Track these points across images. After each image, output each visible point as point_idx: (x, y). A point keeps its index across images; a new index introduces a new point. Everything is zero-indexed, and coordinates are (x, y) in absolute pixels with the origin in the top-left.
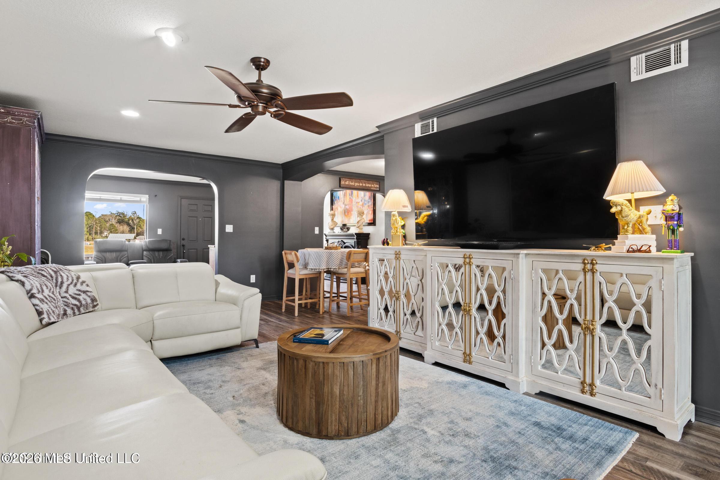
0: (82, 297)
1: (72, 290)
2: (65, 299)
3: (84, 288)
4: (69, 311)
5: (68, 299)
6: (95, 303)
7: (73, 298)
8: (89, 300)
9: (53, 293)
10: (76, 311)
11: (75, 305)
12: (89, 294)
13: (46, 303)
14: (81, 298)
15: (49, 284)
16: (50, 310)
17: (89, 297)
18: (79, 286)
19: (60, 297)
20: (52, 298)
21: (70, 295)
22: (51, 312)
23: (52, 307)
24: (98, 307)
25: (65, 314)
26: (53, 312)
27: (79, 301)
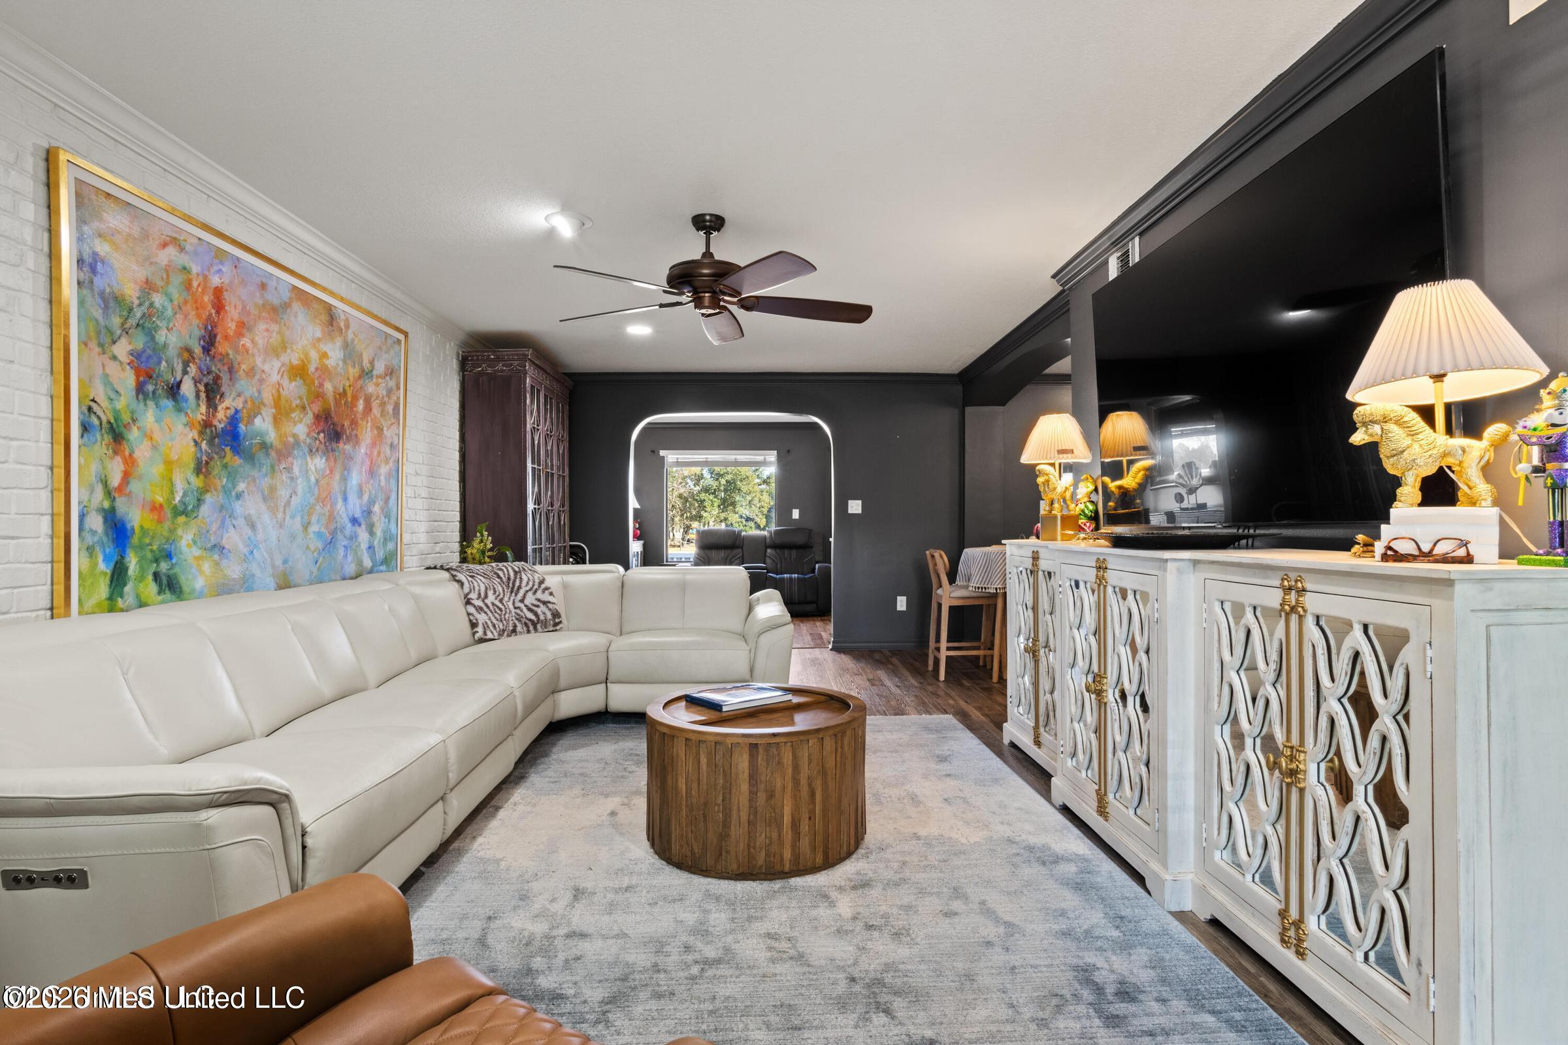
0: (541, 609)
1: (531, 599)
2: (518, 611)
3: (546, 597)
4: (519, 628)
5: (522, 611)
6: (557, 620)
7: (530, 610)
8: (549, 616)
9: (501, 601)
10: (531, 628)
11: (530, 620)
12: (550, 606)
13: (486, 613)
14: (539, 611)
15: (500, 589)
16: (489, 623)
17: (550, 610)
18: (539, 595)
19: (511, 607)
20: (498, 607)
21: (526, 606)
22: (490, 625)
23: (493, 618)
24: (560, 626)
25: (514, 631)
26: (494, 626)
27: (536, 614)
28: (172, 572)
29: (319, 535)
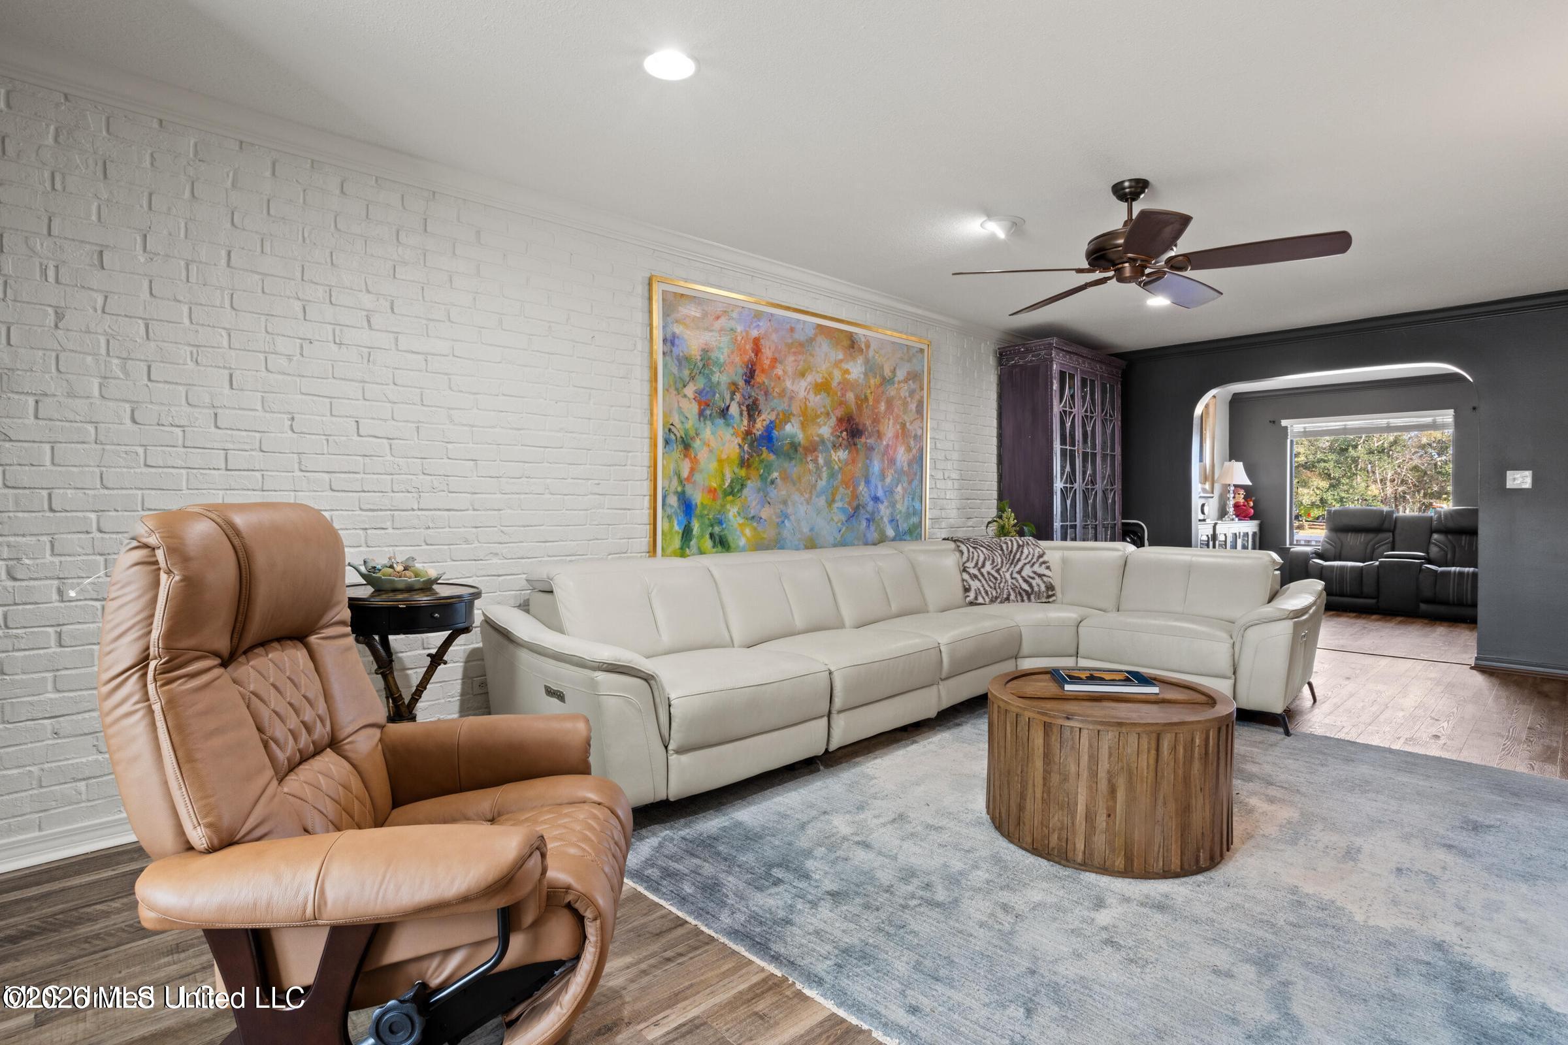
0: (1036, 582)
1: (1027, 572)
2: (1014, 581)
3: (1042, 570)
4: (1012, 597)
5: (1017, 581)
6: (1050, 593)
7: (1025, 581)
8: (1043, 588)
9: (998, 571)
10: (1025, 598)
11: (1025, 590)
12: (1045, 579)
13: (980, 580)
14: (1034, 583)
15: (999, 560)
16: (982, 589)
17: (1044, 582)
18: (1036, 568)
19: (1008, 575)
20: (993, 576)
21: (1022, 577)
22: (983, 592)
23: (986, 586)
24: (1054, 598)
25: (1008, 599)
26: (987, 593)
27: (1030, 585)
28: (722, 533)
29: (843, 510)
